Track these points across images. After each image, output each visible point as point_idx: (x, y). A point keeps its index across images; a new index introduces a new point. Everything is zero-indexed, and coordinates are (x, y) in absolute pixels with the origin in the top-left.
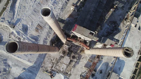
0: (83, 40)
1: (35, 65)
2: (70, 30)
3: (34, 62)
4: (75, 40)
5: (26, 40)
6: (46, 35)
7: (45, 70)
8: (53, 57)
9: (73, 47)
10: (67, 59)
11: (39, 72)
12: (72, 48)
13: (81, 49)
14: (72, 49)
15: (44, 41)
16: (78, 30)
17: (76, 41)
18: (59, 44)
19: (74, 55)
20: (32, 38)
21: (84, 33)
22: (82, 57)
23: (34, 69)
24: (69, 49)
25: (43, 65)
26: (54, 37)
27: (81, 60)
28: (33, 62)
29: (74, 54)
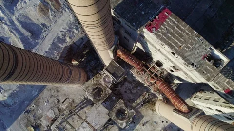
0: (165, 73)
1: (10, 102)
2: (138, 21)
3: (10, 92)
4: (142, 66)
5: (4, 25)
6: (65, 28)
7: (33, 121)
8: (65, 95)
9: (126, 84)
10: (99, 112)
11: (15, 123)
12: (124, 87)
13: (146, 96)
14: (122, 90)
15: (53, 43)
16: (168, 31)
17: (143, 70)
18: (93, 63)
19: (124, 108)
20: (25, 25)
21: (189, 48)
22: (144, 120)
23: (6, 110)
24: (114, 87)
25: (33, 106)
26: (82, 39)
27: (138, 127)
28: (5, 91)
29: (123, 105)
